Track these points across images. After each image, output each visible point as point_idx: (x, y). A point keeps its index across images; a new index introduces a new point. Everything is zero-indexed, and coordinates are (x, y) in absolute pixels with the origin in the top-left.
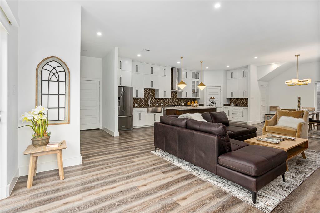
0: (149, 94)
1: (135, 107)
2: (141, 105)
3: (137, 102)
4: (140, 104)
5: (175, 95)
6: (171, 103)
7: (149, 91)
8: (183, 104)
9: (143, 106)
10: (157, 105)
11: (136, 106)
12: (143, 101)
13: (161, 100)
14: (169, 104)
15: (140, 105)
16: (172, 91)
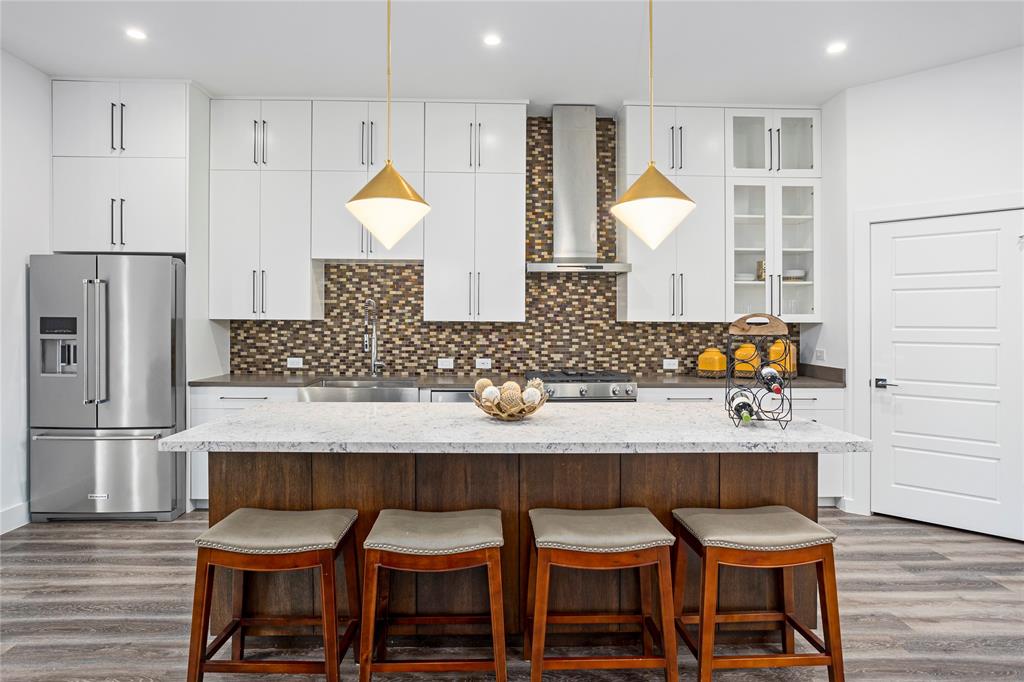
0: (384, 293)
1: (287, 373)
2: (326, 366)
3: (300, 347)
4: (316, 359)
5: (599, 299)
6: (557, 357)
7: (385, 275)
8: (671, 364)
9: (343, 373)
10: (446, 363)
11: (293, 371)
12: (341, 339)
13: (471, 332)
14: (543, 365)
15: (321, 365)
16: (535, 268)
